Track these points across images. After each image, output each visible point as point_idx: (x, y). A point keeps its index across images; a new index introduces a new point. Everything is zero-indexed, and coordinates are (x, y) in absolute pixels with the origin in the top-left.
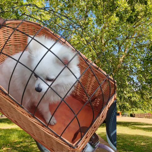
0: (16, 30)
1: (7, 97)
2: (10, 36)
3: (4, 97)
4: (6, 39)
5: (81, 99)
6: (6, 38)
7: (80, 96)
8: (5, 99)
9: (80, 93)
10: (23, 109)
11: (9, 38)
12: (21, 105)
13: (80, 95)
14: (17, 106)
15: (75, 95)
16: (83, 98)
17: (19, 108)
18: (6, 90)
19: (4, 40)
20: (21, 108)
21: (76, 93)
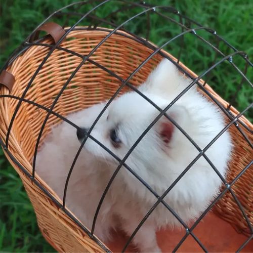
0: (88, 60)
1: (60, 212)
2: (76, 71)
3: (55, 213)
4: (66, 77)
5: (235, 221)
6: (66, 74)
7: (233, 214)
8: (57, 217)
9: (234, 206)
10: (95, 244)
11: (73, 74)
12: (92, 234)
13: (233, 211)
14: (84, 236)
15: (221, 211)
16: (240, 220)
17: (87, 240)
18: (60, 197)
19: (63, 80)
20: (92, 241)
21: (225, 206)
